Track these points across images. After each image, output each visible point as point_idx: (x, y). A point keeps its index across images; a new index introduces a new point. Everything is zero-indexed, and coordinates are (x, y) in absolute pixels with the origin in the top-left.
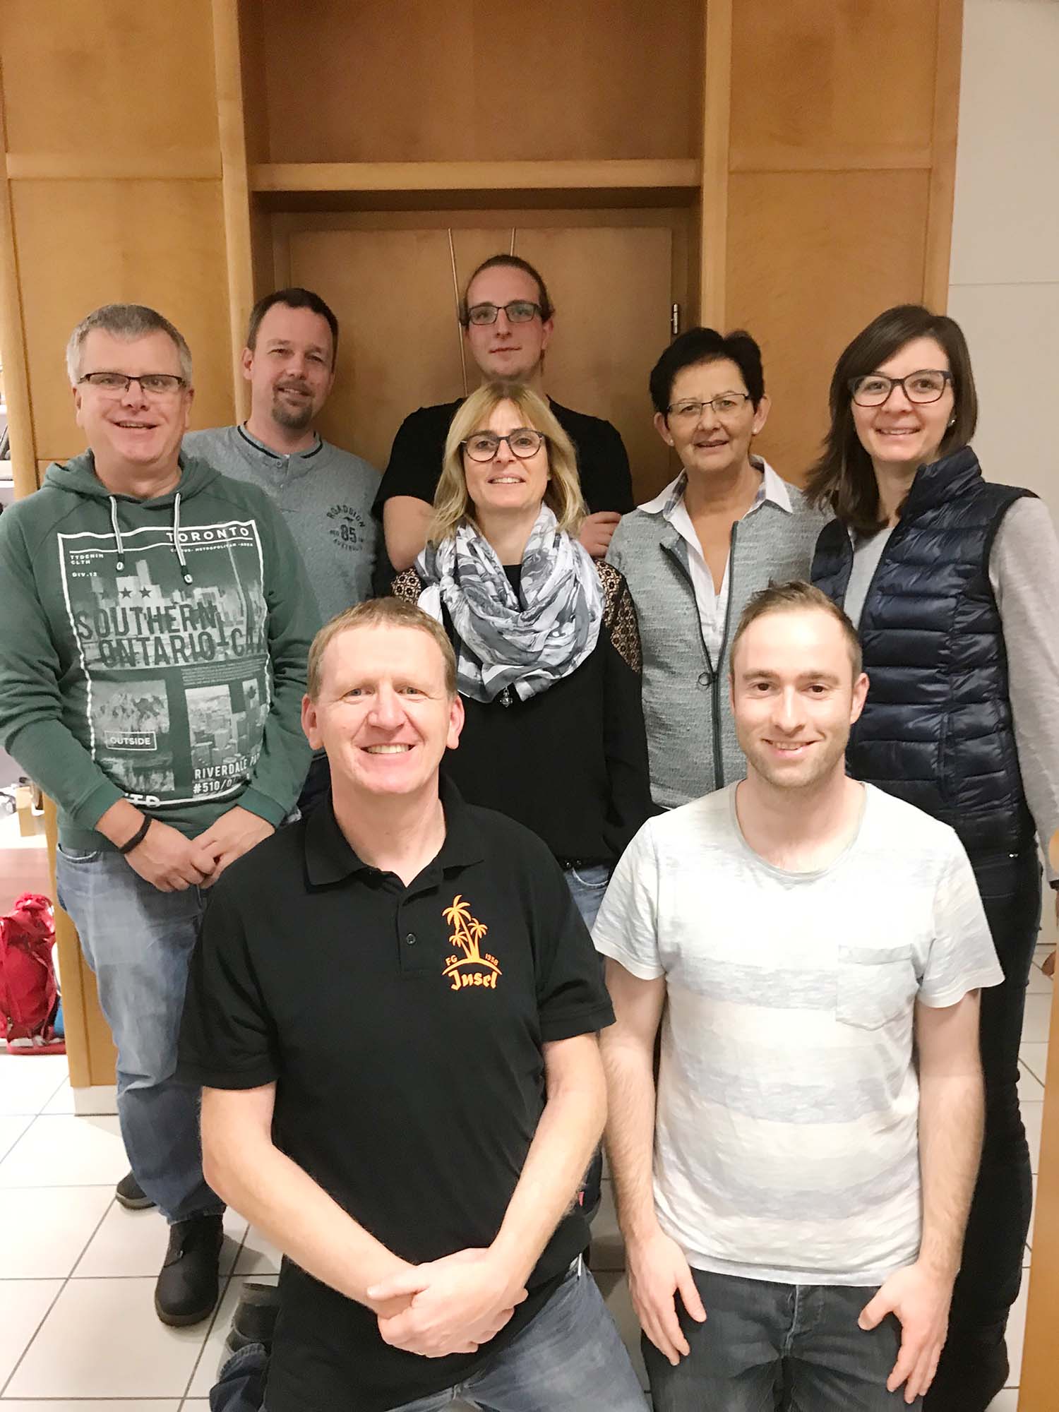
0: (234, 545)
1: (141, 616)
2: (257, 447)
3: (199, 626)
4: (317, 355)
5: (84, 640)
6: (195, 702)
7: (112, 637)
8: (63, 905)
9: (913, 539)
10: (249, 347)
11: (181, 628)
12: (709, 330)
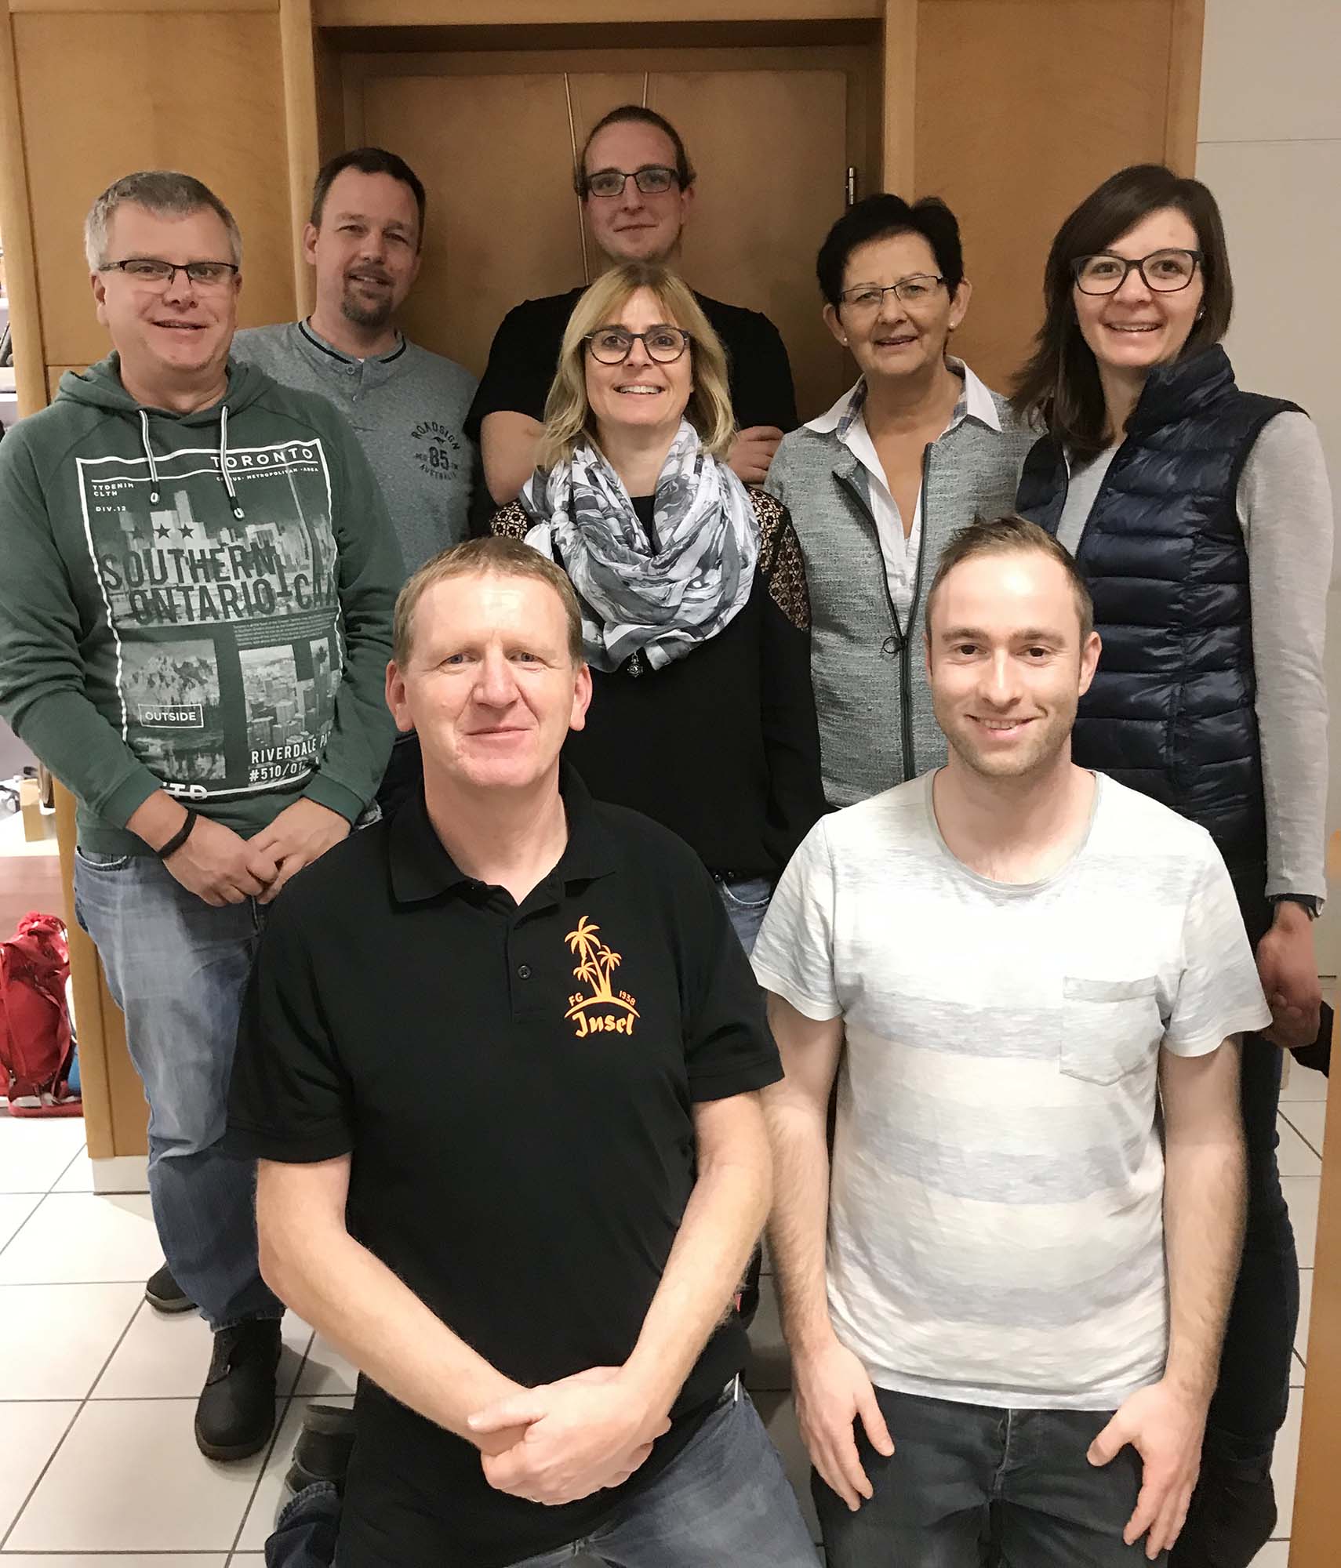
0: (295, 470)
1: (182, 561)
2: (324, 350)
3: (253, 572)
4: (398, 232)
5: (111, 591)
6: (250, 667)
7: (146, 586)
8: (83, 924)
9: (1144, 461)
10: (312, 222)
11: (232, 577)
12: (891, 197)
